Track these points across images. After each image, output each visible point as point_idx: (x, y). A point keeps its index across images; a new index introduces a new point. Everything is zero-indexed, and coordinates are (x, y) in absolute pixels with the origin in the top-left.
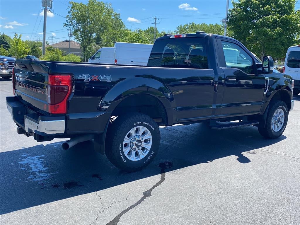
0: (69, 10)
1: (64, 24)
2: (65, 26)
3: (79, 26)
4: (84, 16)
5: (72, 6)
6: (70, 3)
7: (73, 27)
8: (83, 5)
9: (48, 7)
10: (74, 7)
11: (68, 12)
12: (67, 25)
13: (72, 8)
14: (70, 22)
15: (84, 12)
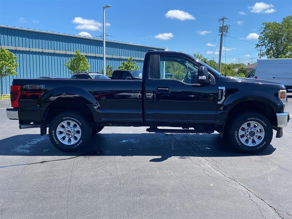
0: (262, 31)
1: (256, 45)
2: (257, 47)
3: (271, 45)
4: (276, 35)
5: (265, 27)
6: (263, 24)
7: (266, 47)
8: (276, 24)
9: (224, 33)
10: (268, 26)
11: (261, 33)
12: (259, 46)
13: (265, 28)
14: (262, 42)
15: (277, 30)
